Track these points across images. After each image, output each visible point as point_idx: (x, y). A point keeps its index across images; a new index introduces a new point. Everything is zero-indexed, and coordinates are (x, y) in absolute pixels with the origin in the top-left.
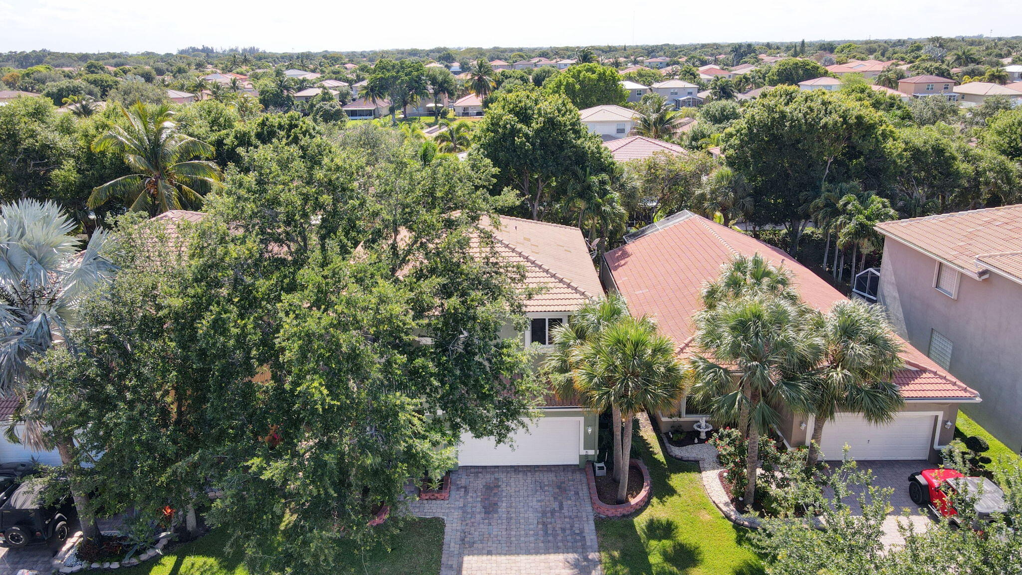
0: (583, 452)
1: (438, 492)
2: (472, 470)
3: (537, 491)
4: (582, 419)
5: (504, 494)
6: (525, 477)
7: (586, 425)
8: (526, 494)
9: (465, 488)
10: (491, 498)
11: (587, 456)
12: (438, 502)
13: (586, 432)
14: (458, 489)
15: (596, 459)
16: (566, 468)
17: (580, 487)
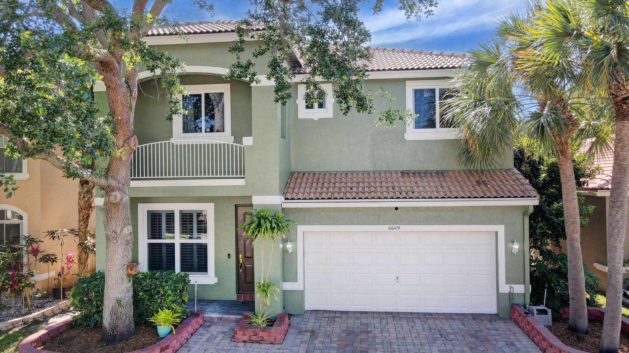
0: (505, 288)
1: (264, 330)
2: (326, 315)
3: (435, 340)
4: (501, 229)
5: (378, 341)
6: (411, 324)
7: (510, 240)
8: (416, 342)
9: (313, 332)
10: (355, 345)
11: (511, 295)
12: (263, 346)
13: (509, 252)
14: (301, 332)
15: (528, 300)
16: (476, 317)
17: (512, 337)
